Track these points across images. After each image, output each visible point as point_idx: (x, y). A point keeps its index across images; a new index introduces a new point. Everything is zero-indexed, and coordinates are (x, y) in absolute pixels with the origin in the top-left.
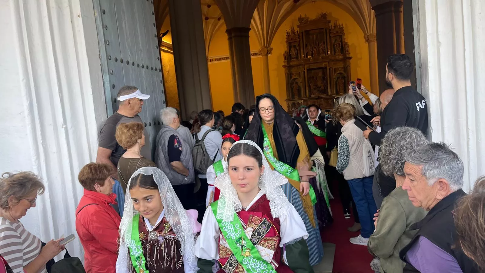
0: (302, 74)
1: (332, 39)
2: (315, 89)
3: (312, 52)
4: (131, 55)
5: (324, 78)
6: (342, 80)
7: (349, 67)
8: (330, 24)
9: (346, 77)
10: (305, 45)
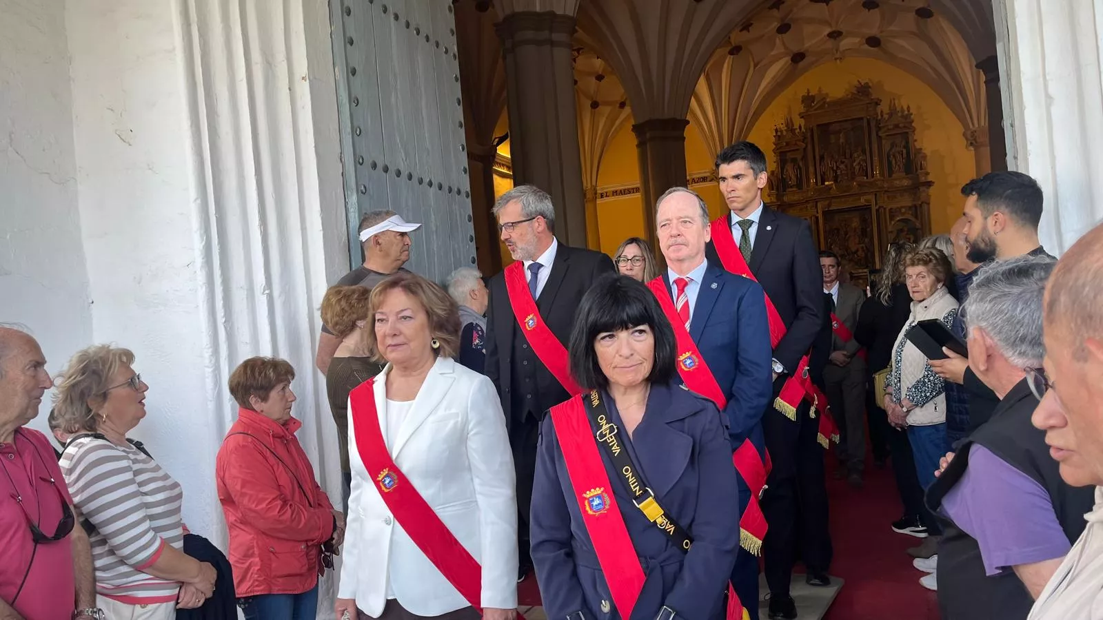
1: (884, 142)
3: (836, 173)
4: (406, 160)
5: (864, 232)
6: (908, 236)
7: (926, 205)
8: (879, 109)
9: (917, 229)
10: (817, 157)
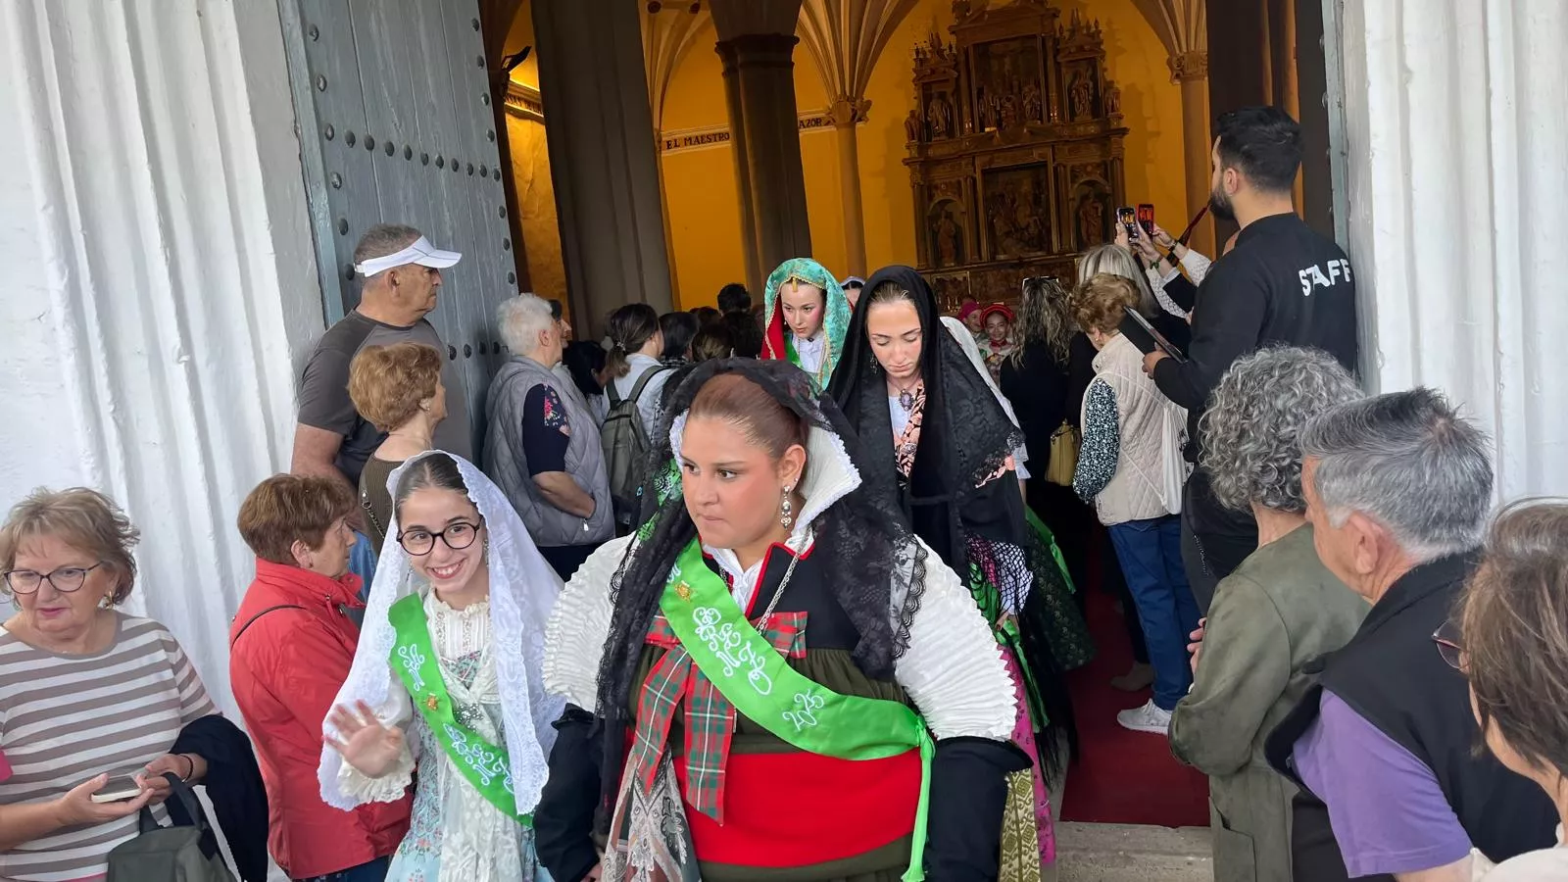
0: (966, 187)
1: (1064, 70)
2: (1008, 234)
3: (1000, 115)
4: (401, 125)
5: (1038, 200)
6: (1096, 205)
7: (1118, 162)
8: (1057, 22)
9: (1107, 195)
10: (975, 92)
